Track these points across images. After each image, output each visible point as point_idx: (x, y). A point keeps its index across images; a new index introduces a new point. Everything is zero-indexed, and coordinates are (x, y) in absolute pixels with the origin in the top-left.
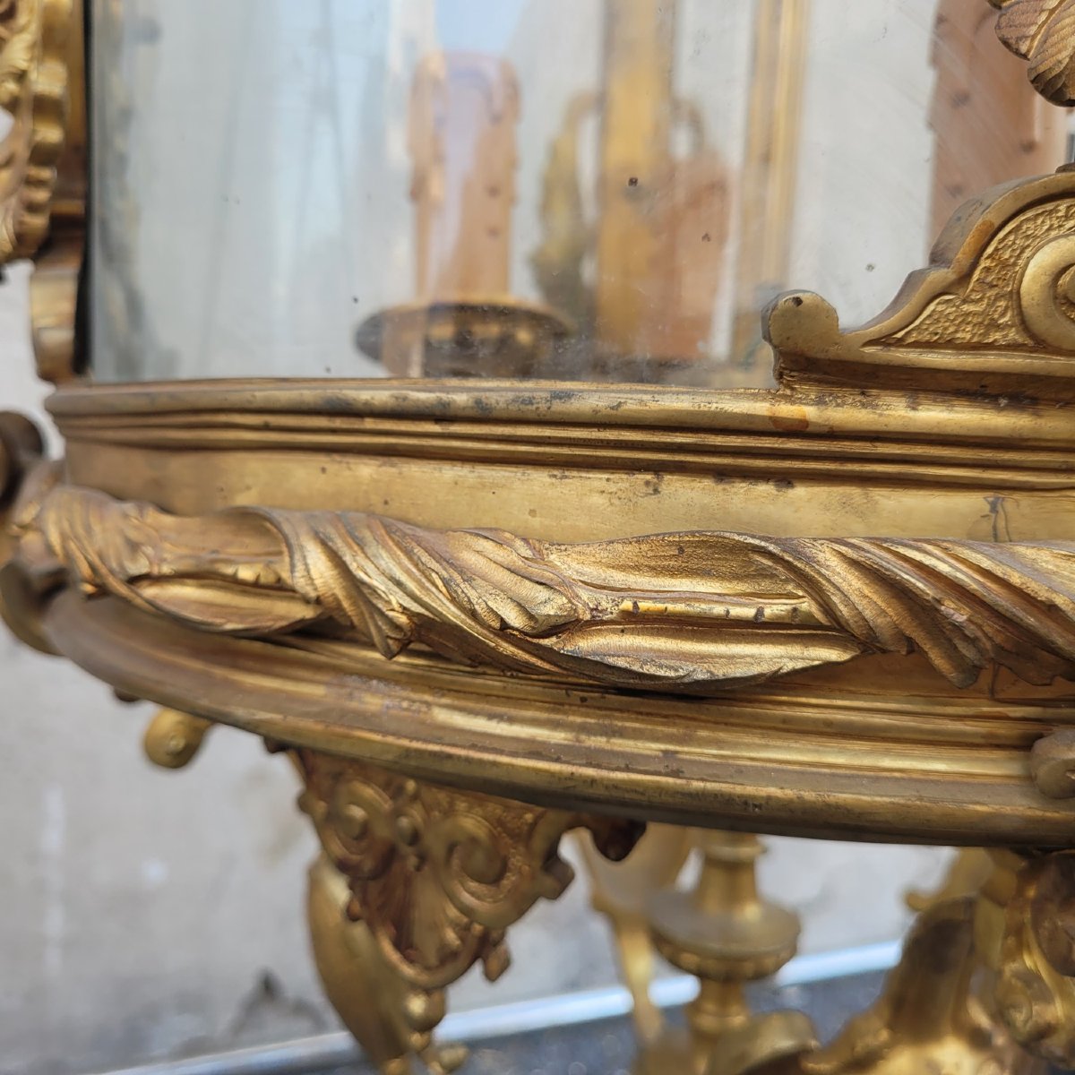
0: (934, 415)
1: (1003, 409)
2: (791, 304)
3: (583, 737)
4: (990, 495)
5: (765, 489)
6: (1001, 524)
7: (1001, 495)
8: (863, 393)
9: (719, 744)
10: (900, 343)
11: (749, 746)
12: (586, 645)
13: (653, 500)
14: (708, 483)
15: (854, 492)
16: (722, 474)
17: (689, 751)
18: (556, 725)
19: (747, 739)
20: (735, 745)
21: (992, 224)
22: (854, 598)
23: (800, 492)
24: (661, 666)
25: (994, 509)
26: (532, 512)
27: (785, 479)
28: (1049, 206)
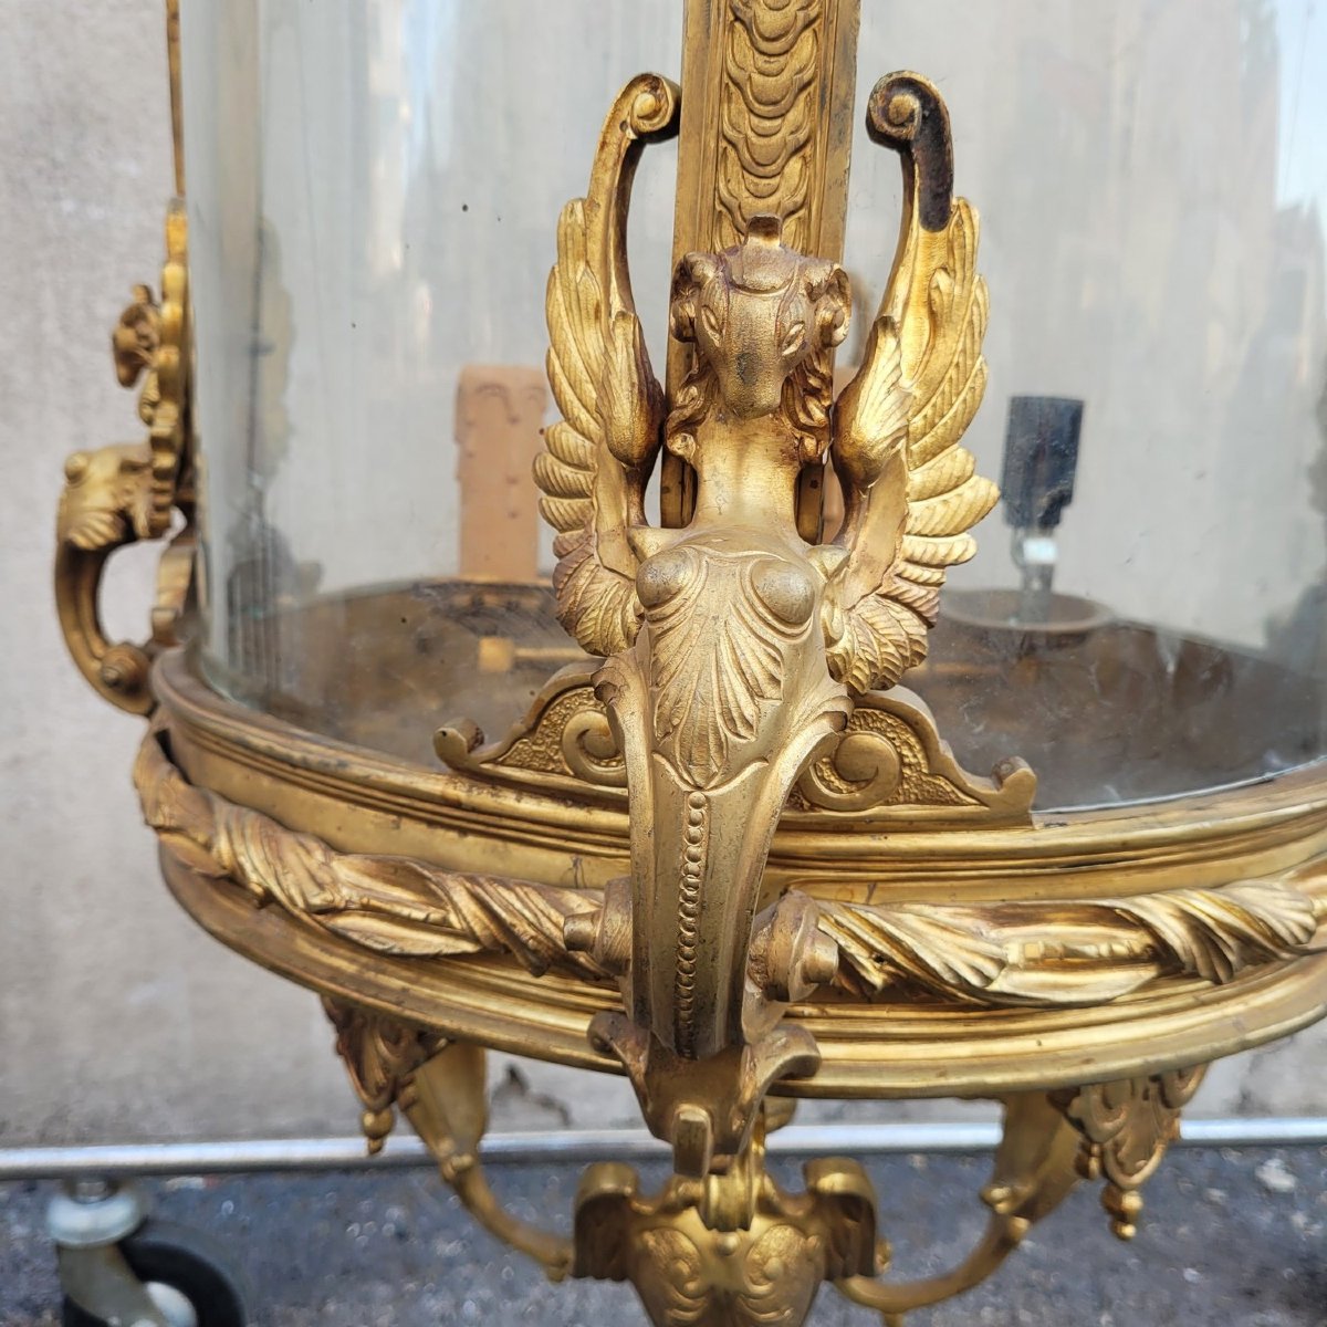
0: (529, 806)
1: (570, 806)
2: (441, 735)
3: (364, 970)
4: (574, 856)
5: (453, 835)
6: (579, 876)
7: (581, 857)
8: (493, 788)
9: (432, 987)
10: (503, 764)
11: (448, 992)
12: (341, 922)
13: (395, 832)
14: (423, 827)
15: (499, 843)
16: (431, 823)
17: (418, 990)
18: (352, 961)
19: (447, 986)
20: (441, 990)
21: (543, 701)
22: (469, 918)
23: (471, 839)
24: (376, 942)
25: (575, 864)
26: (339, 829)
27: (464, 832)
28: (579, 691)
